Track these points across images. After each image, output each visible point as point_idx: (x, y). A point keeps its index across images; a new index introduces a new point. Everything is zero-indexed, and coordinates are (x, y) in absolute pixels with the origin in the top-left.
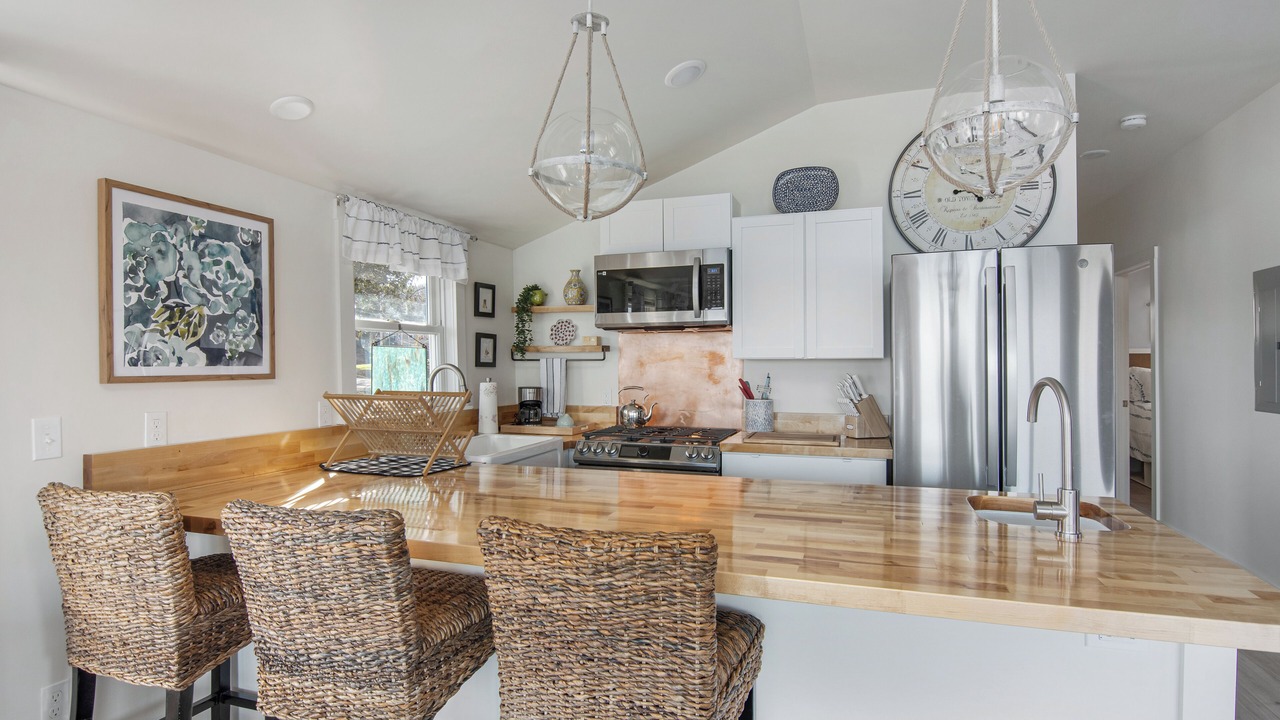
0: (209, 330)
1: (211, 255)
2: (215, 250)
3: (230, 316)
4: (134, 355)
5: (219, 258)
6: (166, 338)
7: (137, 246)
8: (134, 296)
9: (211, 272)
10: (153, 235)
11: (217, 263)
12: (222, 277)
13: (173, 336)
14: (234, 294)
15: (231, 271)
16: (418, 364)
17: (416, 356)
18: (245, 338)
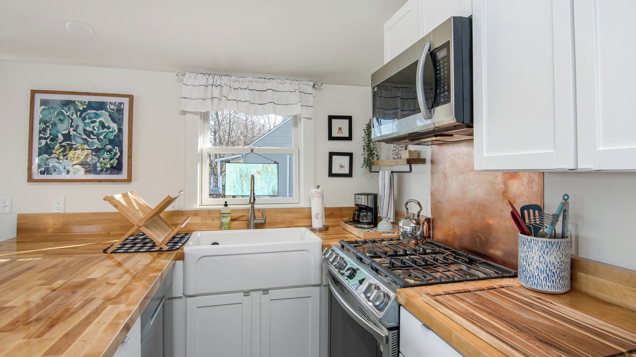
0: (87, 157)
1: (90, 118)
2: (92, 116)
3: (102, 149)
4: (43, 169)
5: (95, 120)
6: (61, 161)
7: (47, 119)
8: (43, 142)
9: (90, 127)
10: (56, 112)
11: (95, 122)
12: (97, 129)
13: (65, 160)
14: (105, 137)
15: (103, 125)
16: (269, 174)
17: (267, 169)
18: (111, 160)
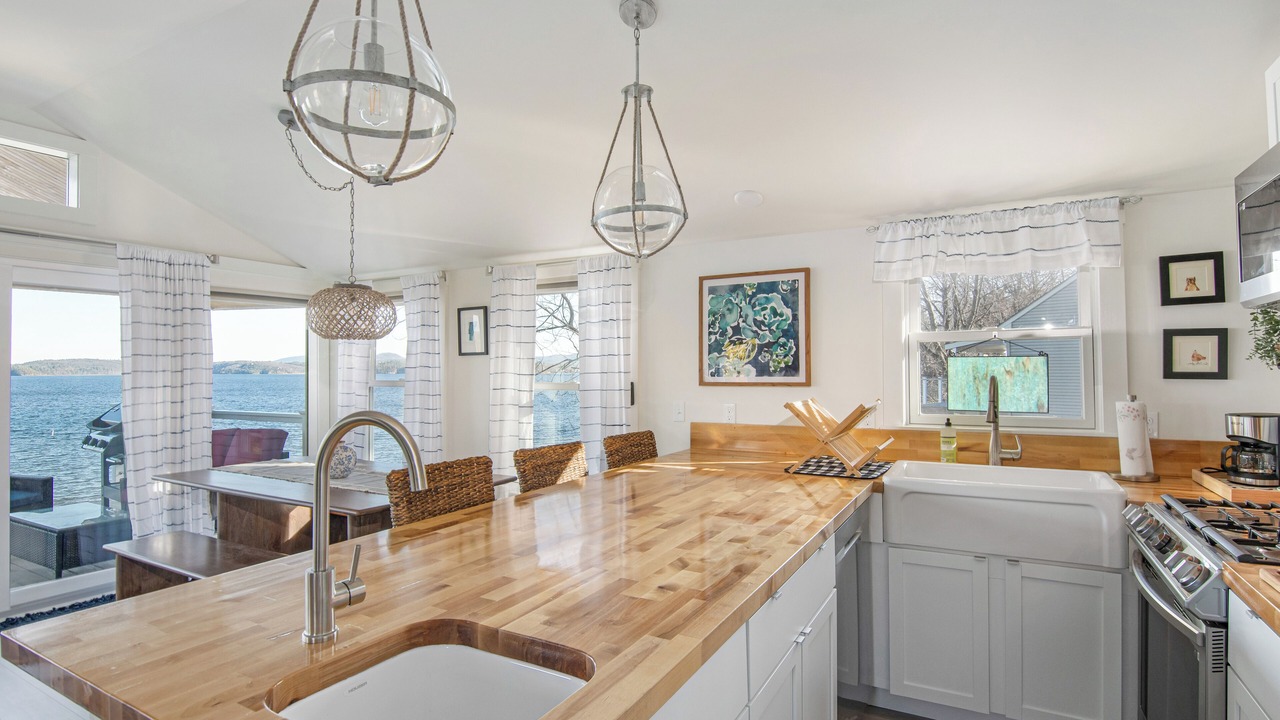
0: (759, 353)
1: (760, 304)
2: (763, 301)
3: (774, 343)
4: (713, 370)
5: (765, 306)
6: (731, 360)
7: (715, 309)
8: (713, 337)
9: (761, 316)
10: (725, 301)
11: (765, 309)
12: (768, 318)
14: (777, 328)
15: (775, 312)
16: (1030, 375)
17: (1025, 366)
18: (785, 357)
